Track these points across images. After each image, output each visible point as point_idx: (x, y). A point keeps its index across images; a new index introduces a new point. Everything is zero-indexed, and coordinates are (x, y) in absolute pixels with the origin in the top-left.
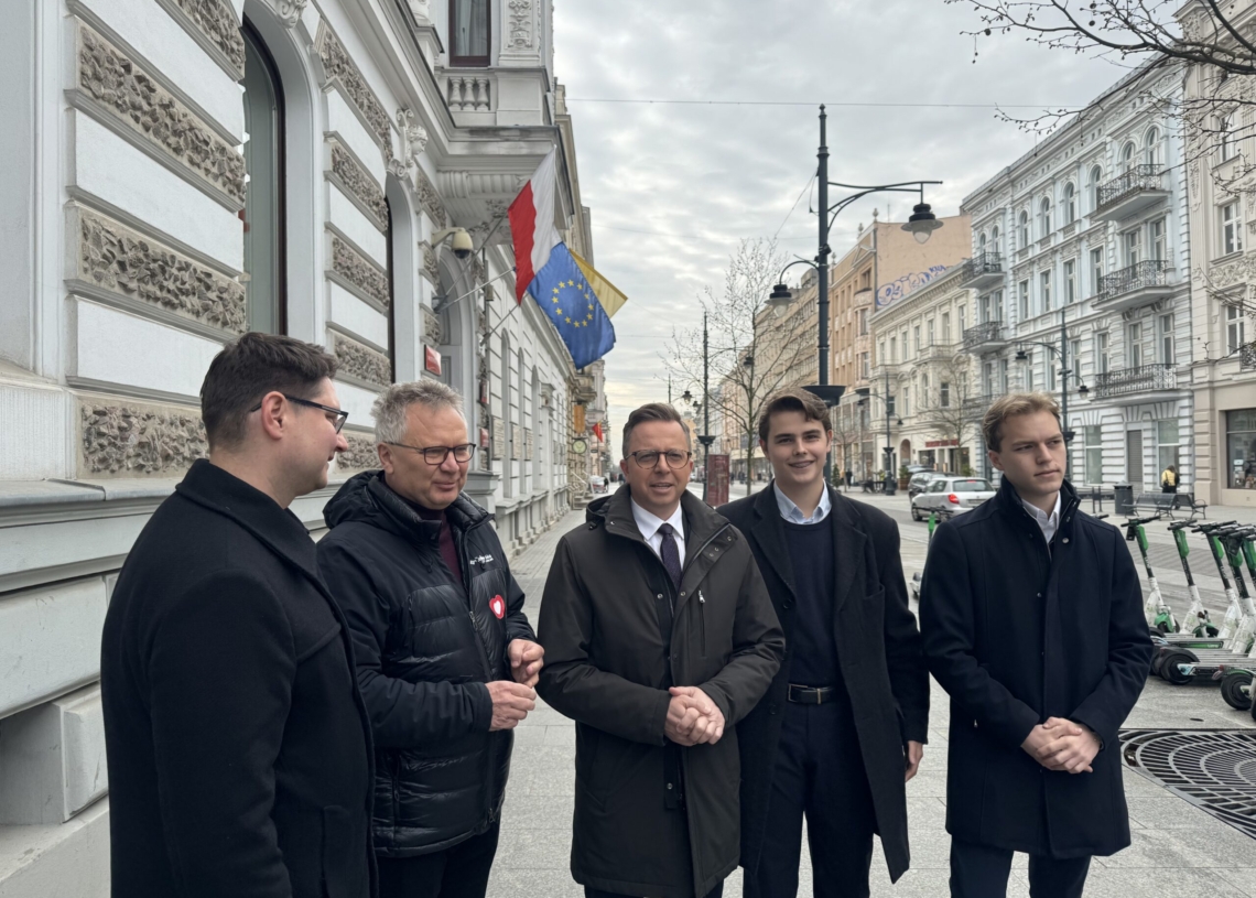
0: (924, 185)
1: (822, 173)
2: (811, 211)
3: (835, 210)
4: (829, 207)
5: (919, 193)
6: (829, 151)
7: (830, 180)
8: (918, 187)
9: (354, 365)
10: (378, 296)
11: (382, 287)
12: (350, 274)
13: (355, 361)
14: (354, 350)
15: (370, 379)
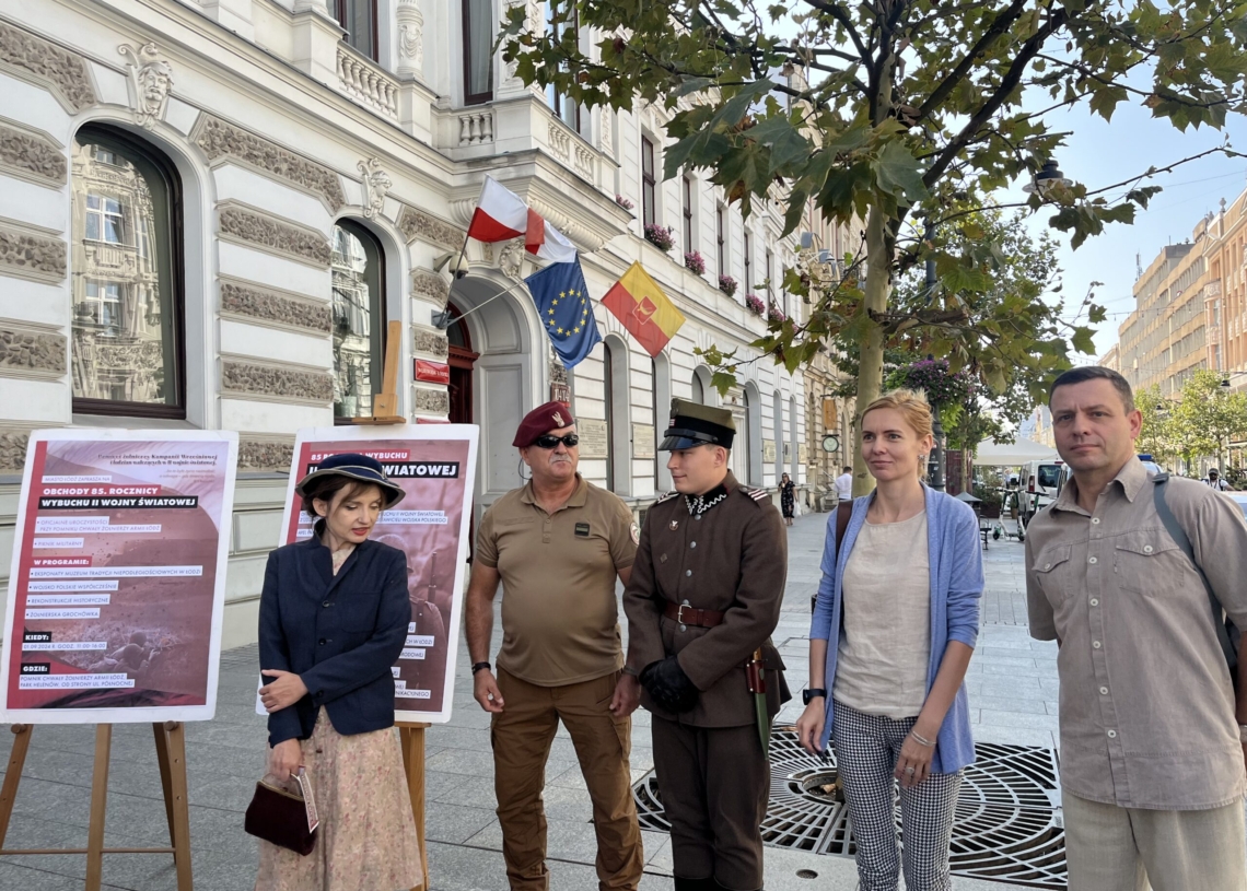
9: (258, 384)
10: (309, 323)
11: (315, 316)
12: (251, 310)
13: (259, 380)
14: (260, 372)
15: (292, 394)
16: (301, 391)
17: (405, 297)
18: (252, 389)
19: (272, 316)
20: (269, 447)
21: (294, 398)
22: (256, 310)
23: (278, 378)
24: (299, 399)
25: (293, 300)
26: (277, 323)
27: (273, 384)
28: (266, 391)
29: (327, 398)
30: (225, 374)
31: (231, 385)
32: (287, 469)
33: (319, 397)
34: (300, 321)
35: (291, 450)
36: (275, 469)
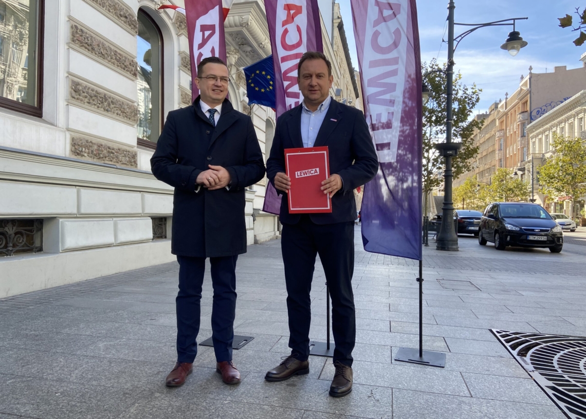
0: (516, 20)
1: (450, 18)
2: (443, 41)
3: (458, 40)
4: (454, 38)
5: (513, 26)
6: (455, 5)
7: (455, 22)
8: (512, 22)
9: (94, 100)
10: (125, 68)
11: (128, 64)
12: (90, 48)
13: (94, 98)
14: (94, 93)
16: (119, 112)
17: (176, 69)
18: (89, 103)
19: (102, 55)
20: (100, 146)
21: (114, 116)
22: (93, 49)
23: (106, 100)
24: (117, 118)
25: (116, 49)
26: (105, 62)
27: (102, 103)
28: (98, 107)
29: (134, 120)
30: (72, 89)
31: (76, 97)
32: (110, 163)
33: (130, 119)
34: (119, 65)
35: (113, 151)
36: (103, 162)
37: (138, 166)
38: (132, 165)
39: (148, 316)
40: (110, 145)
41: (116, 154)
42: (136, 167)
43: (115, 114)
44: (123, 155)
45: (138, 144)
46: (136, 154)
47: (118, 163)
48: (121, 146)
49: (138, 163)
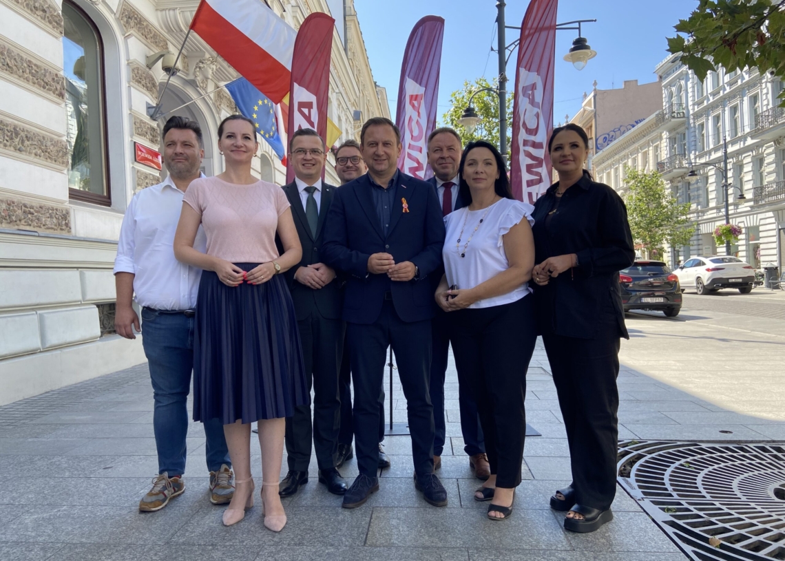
0: (581, 23)
1: (500, 19)
2: (492, 50)
3: (511, 48)
4: (506, 46)
5: (578, 31)
7: (506, 25)
10: (45, 86)
11: (50, 80)
15: (30, 153)
16: (39, 152)
17: (124, 84)
19: (9, 68)
20: (10, 203)
21: (32, 158)
23: (17, 134)
24: (36, 160)
25: (29, 59)
26: (13, 78)
27: (12, 139)
29: (63, 163)
32: (28, 228)
33: (55, 161)
34: (36, 81)
35: (32, 210)
36: (16, 227)
37: (73, 230)
38: (61, 229)
39: (100, 462)
40: (27, 201)
41: (36, 214)
42: (69, 232)
43: (33, 155)
44: (48, 215)
45: (70, 197)
46: (68, 213)
47: (40, 227)
48: (44, 203)
49: (72, 226)
